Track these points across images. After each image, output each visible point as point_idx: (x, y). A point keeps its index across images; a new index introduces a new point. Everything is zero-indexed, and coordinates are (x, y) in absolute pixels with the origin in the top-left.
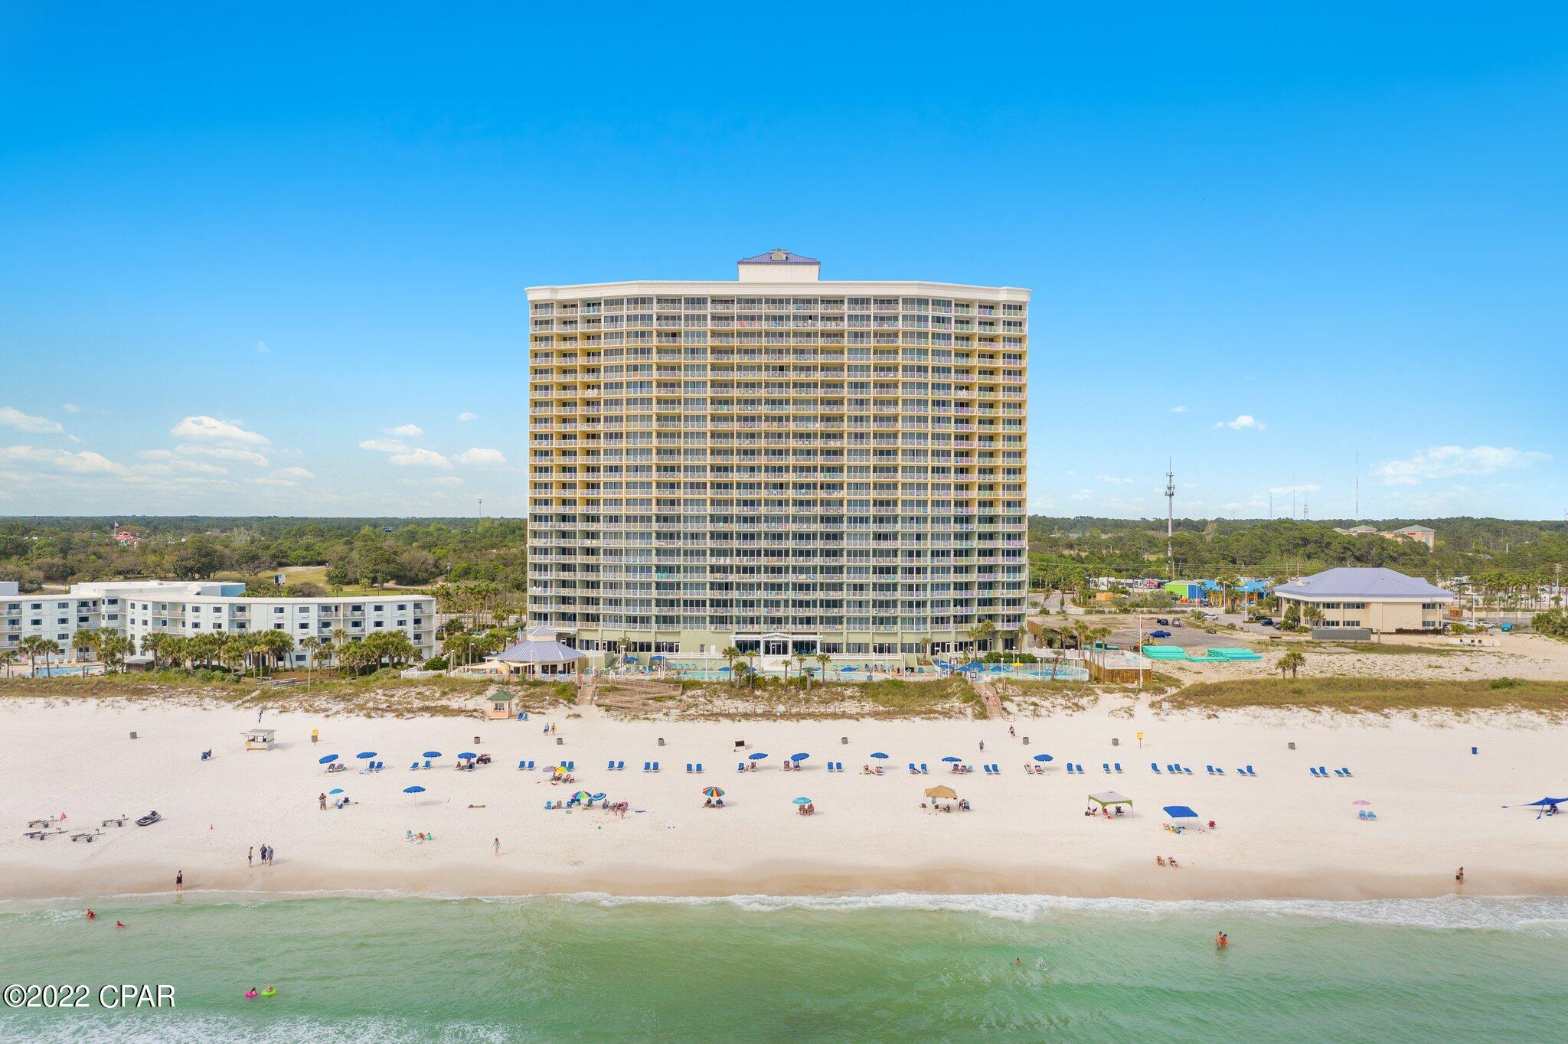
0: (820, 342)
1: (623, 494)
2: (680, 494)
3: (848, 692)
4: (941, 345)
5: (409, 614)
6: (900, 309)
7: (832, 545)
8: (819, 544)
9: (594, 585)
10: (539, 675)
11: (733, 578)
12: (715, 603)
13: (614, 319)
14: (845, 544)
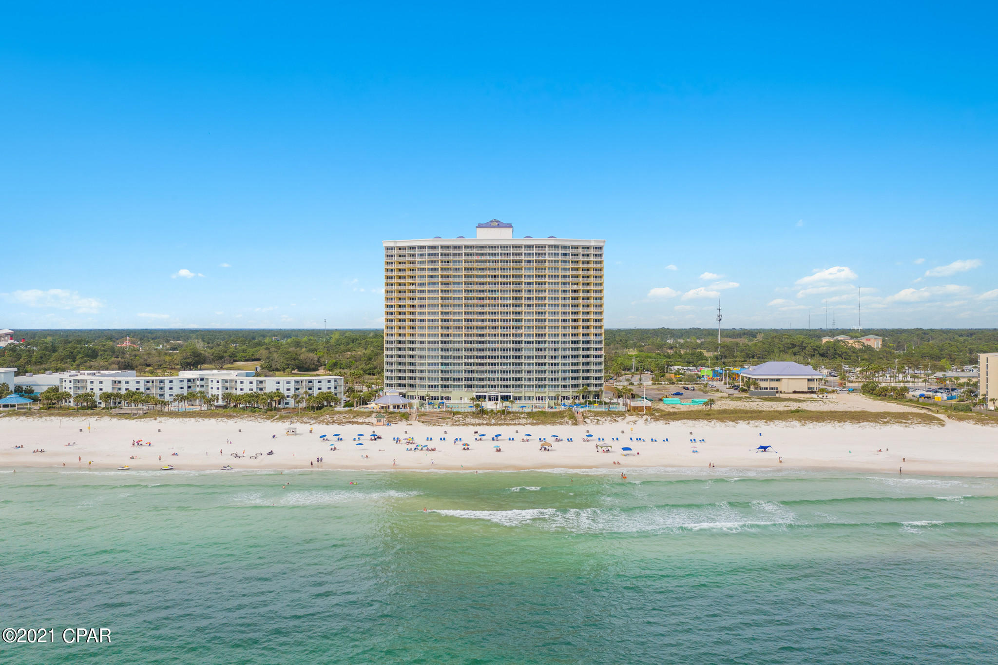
0: (512, 265)
1: (426, 332)
2: (451, 331)
3: (522, 416)
4: (565, 266)
5: (332, 384)
6: (547, 250)
7: (518, 354)
8: (512, 353)
9: (414, 371)
10: (392, 409)
11: (474, 368)
12: (467, 379)
13: (422, 255)
14: (523, 353)
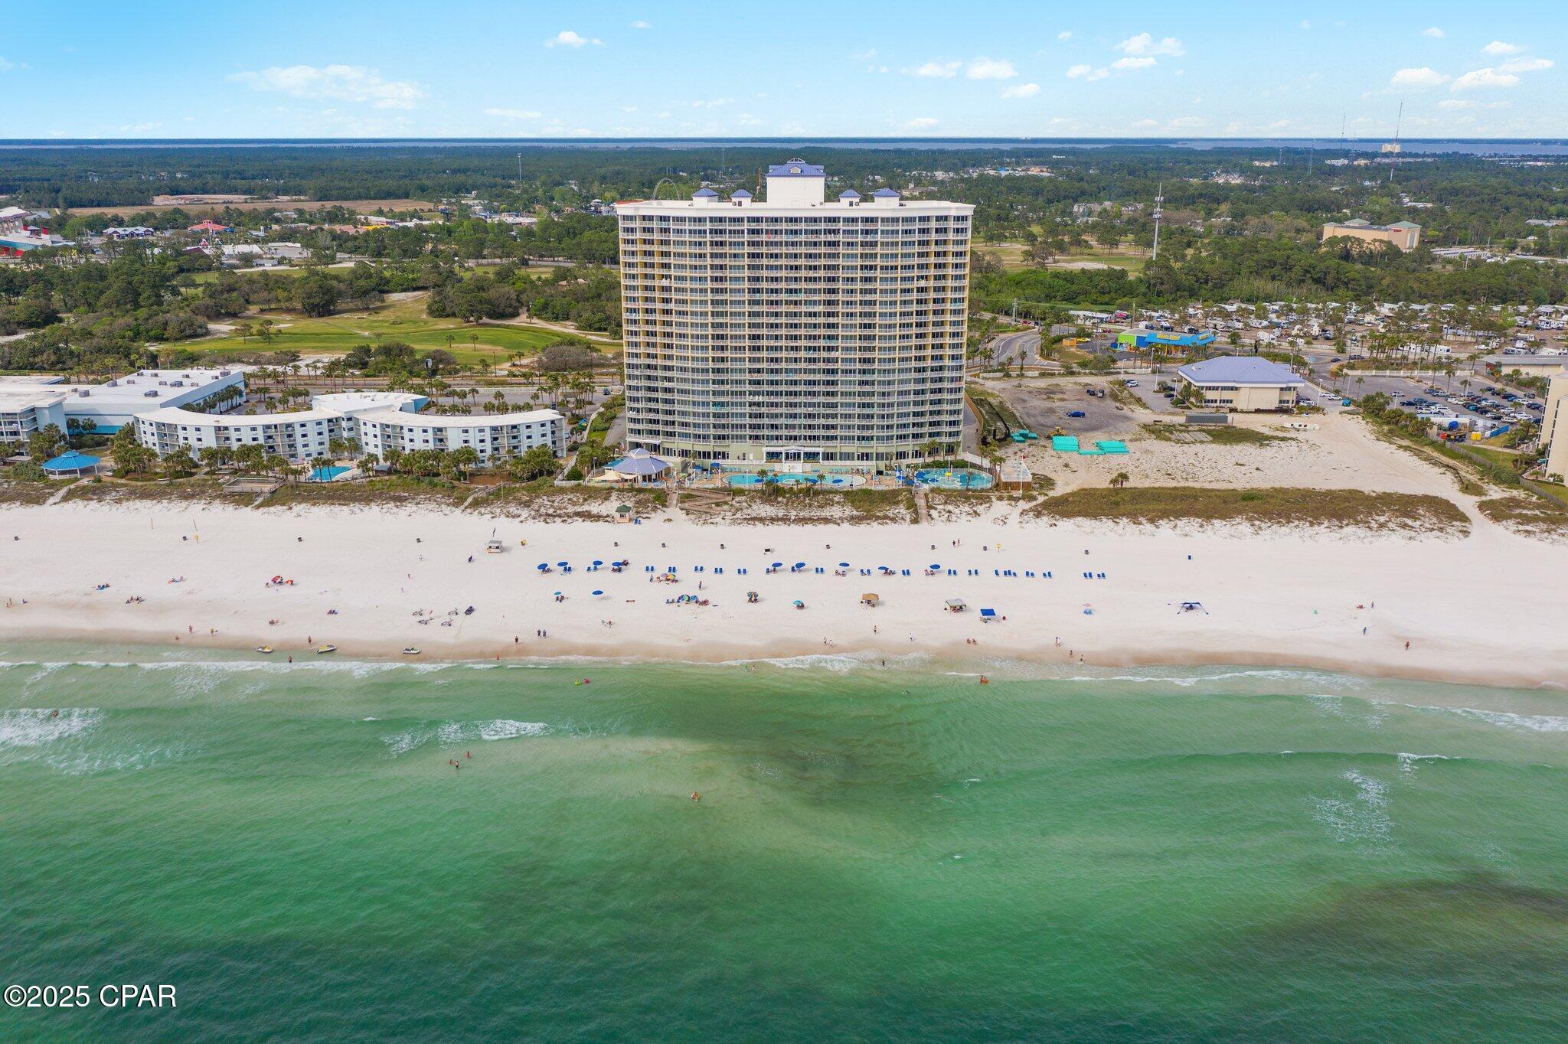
0: (823, 250)
1: (689, 353)
2: (727, 354)
3: (836, 499)
4: (908, 250)
5: (548, 429)
6: (880, 226)
7: (830, 389)
8: (822, 388)
9: (672, 412)
10: (640, 484)
11: (764, 410)
12: (753, 427)
13: (679, 231)
14: (839, 388)
